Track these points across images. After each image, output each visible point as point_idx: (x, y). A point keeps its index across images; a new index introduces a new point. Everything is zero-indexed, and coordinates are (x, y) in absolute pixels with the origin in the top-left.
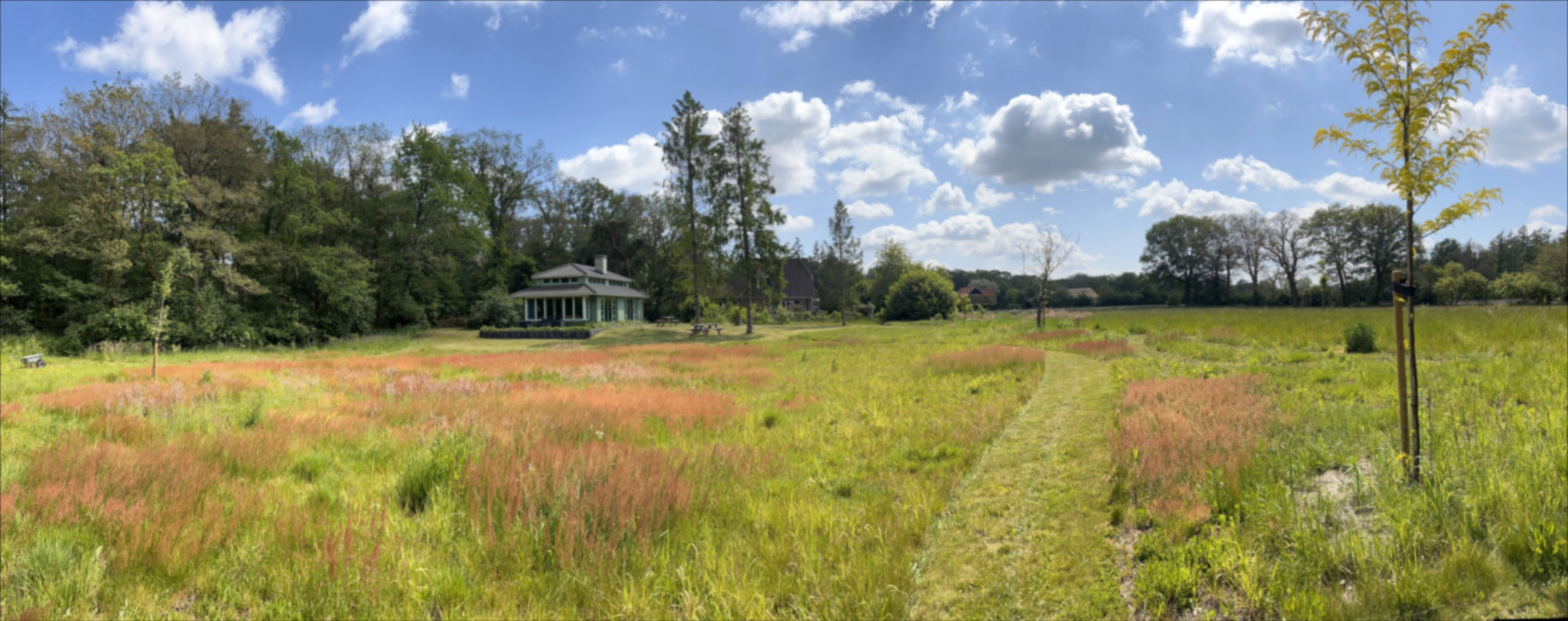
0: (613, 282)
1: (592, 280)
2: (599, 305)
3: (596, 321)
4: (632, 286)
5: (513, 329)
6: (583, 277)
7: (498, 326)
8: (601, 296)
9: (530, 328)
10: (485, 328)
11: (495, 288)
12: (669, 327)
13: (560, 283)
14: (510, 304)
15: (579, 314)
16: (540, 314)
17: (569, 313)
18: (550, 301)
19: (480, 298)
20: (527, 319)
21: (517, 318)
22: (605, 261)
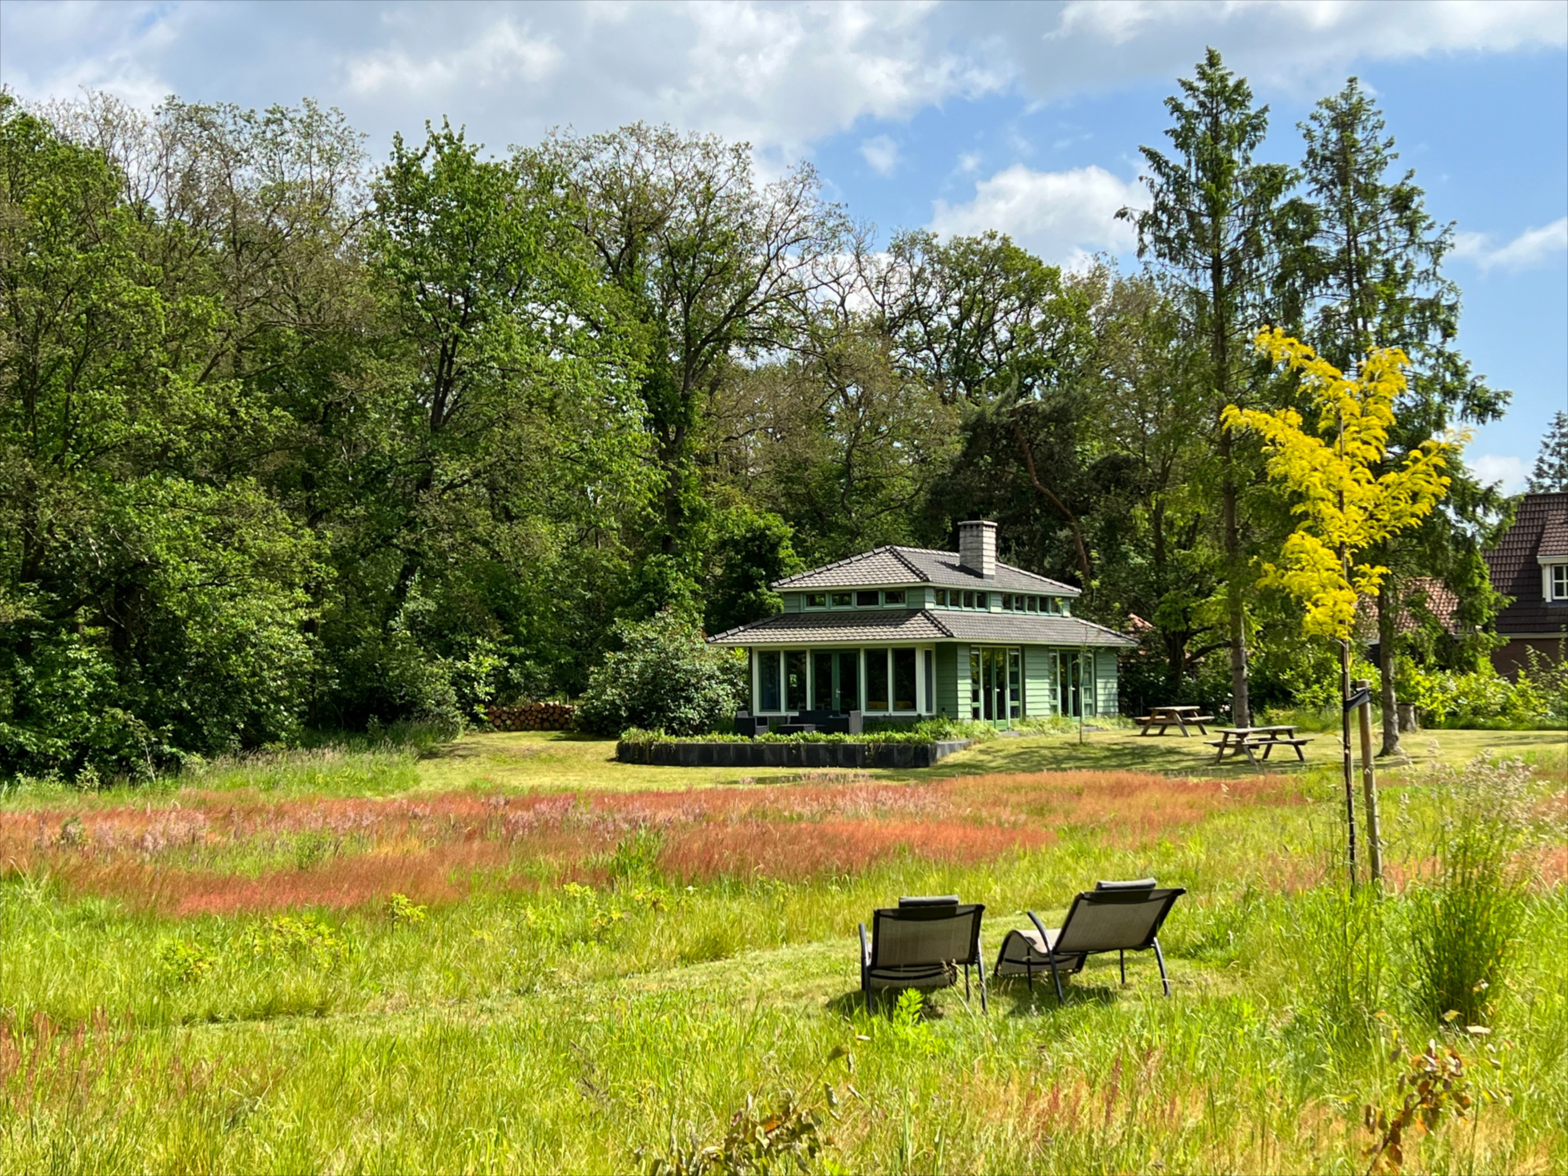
0: (1010, 600)
1: (944, 596)
2: (964, 666)
3: (953, 717)
4: (1077, 607)
5: (716, 738)
6: (919, 591)
7: (670, 731)
8: (968, 646)
9: (763, 737)
10: (634, 735)
11: (666, 616)
12: (1173, 738)
13: (854, 607)
14: (709, 666)
15: (907, 698)
16: (796, 698)
17: (877, 696)
18: (822, 656)
19: (617, 644)
20: (757, 712)
21: (729, 707)
22: (989, 537)
